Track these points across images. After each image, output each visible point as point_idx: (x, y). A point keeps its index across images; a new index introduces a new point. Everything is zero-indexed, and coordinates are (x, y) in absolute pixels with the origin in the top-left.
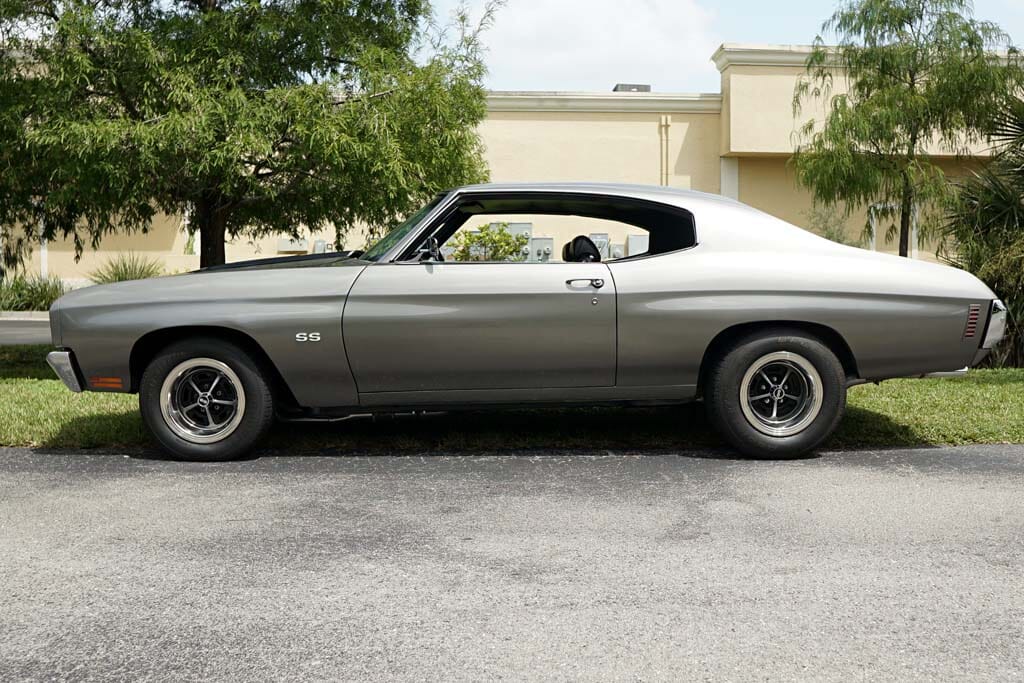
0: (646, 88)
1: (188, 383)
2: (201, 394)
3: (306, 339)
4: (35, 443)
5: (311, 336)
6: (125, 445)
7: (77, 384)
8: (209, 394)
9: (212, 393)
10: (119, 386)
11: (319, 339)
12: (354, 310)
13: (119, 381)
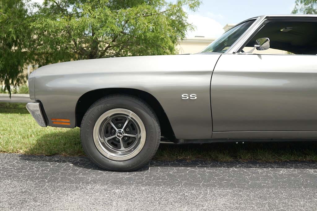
0: (204, 37)
1: (109, 123)
2: (117, 130)
3: (188, 98)
4: (22, 151)
5: (191, 96)
6: (69, 154)
7: (43, 122)
8: (122, 130)
9: (124, 130)
10: (69, 124)
11: (196, 98)
12: (218, 81)
13: (68, 121)
